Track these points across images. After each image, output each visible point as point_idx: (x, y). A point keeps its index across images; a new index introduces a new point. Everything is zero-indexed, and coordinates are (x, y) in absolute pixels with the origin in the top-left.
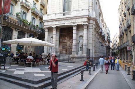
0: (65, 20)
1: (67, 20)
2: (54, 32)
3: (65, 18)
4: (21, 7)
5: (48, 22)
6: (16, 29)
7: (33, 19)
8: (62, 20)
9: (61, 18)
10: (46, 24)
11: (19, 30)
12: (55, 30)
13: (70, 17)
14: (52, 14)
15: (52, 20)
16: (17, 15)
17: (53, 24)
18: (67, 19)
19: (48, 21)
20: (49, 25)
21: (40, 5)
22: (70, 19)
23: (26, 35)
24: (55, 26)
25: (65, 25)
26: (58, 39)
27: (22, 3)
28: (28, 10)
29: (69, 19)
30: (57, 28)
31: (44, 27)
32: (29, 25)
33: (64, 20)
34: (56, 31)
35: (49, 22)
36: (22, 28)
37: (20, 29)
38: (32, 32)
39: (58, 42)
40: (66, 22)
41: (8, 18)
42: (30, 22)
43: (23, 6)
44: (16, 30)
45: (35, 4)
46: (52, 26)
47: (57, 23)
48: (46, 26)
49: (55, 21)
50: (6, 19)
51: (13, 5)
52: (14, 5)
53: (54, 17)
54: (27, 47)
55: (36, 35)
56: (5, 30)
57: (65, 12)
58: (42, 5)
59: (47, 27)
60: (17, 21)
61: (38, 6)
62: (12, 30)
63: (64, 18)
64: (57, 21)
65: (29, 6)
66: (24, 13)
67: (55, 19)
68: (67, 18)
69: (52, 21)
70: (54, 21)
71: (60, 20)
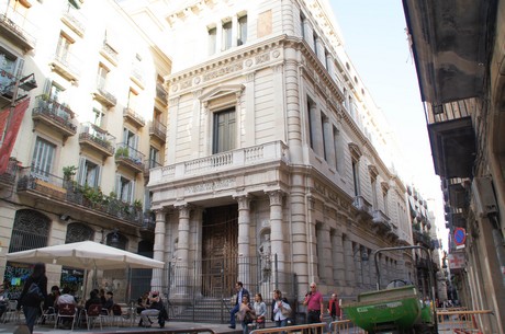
0: (212, 181)
1: (219, 179)
2: (183, 224)
3: (213, 175)
4: (82, 149)
5: (162, 190)
6: (60, 216)
7: (124, 182)
8: (204, 182)
9: (202, 177)
10: (157, 197)
11: (70, 221)
12: (183, 214)
13: (227, 172)
14: (173, 167)
15: (174, 183)
16: (68, 173)
17: (179, 198)
18: (217, 178)
19: (163, 188)
20: (165, 201)
21: (149, 138)
22: (229, 177)
23: (98, 236)
24: (185, 203)
25: (215, 196)
26: (197, 246)
27: (84, 135)
28: (105, 157)
29: (224, 178)
30: (192, 209)
31: (154, 208)
32: (106, 202)
33: (210, 181)
34: (191, 219)
35: (166, 189)
36: (83, 214)
37: (73, 217)
38: (117, 224)
39: (197, 256)
40: (218, 187)
41: (35, 186)
42: (112, 194)
43: (86, 146)
44: (61, 222)
45: (131, 135)
46: (176, 204)
47: (189, 192)
48: (158, 203)
49: (184, 186)
50: (29, 187)
51: (55, 146)
52: (59, 145)
53: (179, 174)
54: (100, 273)
55: (135, 236)
56: (26, 222)
57: (216, 156)
58: (153, 137)
59: (160, 207)
60: (64, 191)
61: (143, 142)
62: (49, 222)
63: (209, 176)
64: (189, 185)
65: (106, 144)
66: (90, 166)
67: (183, 181)
68: (217, 174)
69: (175, 188)
70: (180, 187)
71: (198, 183)
